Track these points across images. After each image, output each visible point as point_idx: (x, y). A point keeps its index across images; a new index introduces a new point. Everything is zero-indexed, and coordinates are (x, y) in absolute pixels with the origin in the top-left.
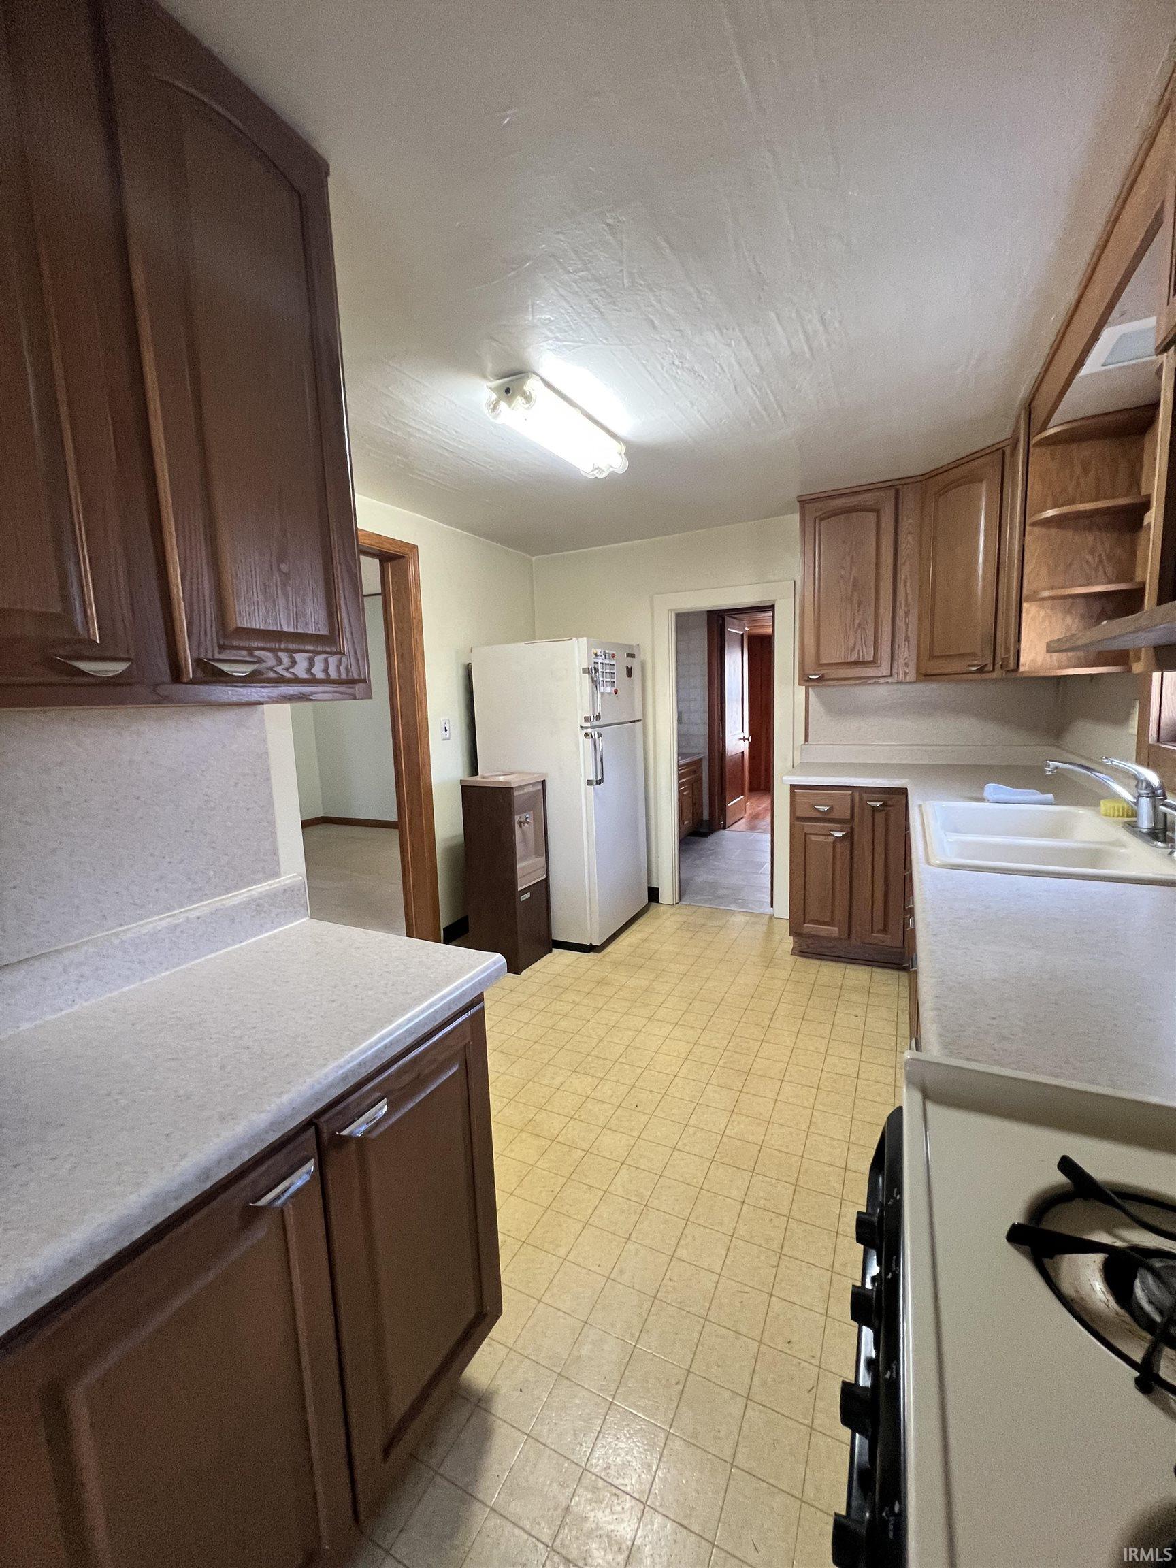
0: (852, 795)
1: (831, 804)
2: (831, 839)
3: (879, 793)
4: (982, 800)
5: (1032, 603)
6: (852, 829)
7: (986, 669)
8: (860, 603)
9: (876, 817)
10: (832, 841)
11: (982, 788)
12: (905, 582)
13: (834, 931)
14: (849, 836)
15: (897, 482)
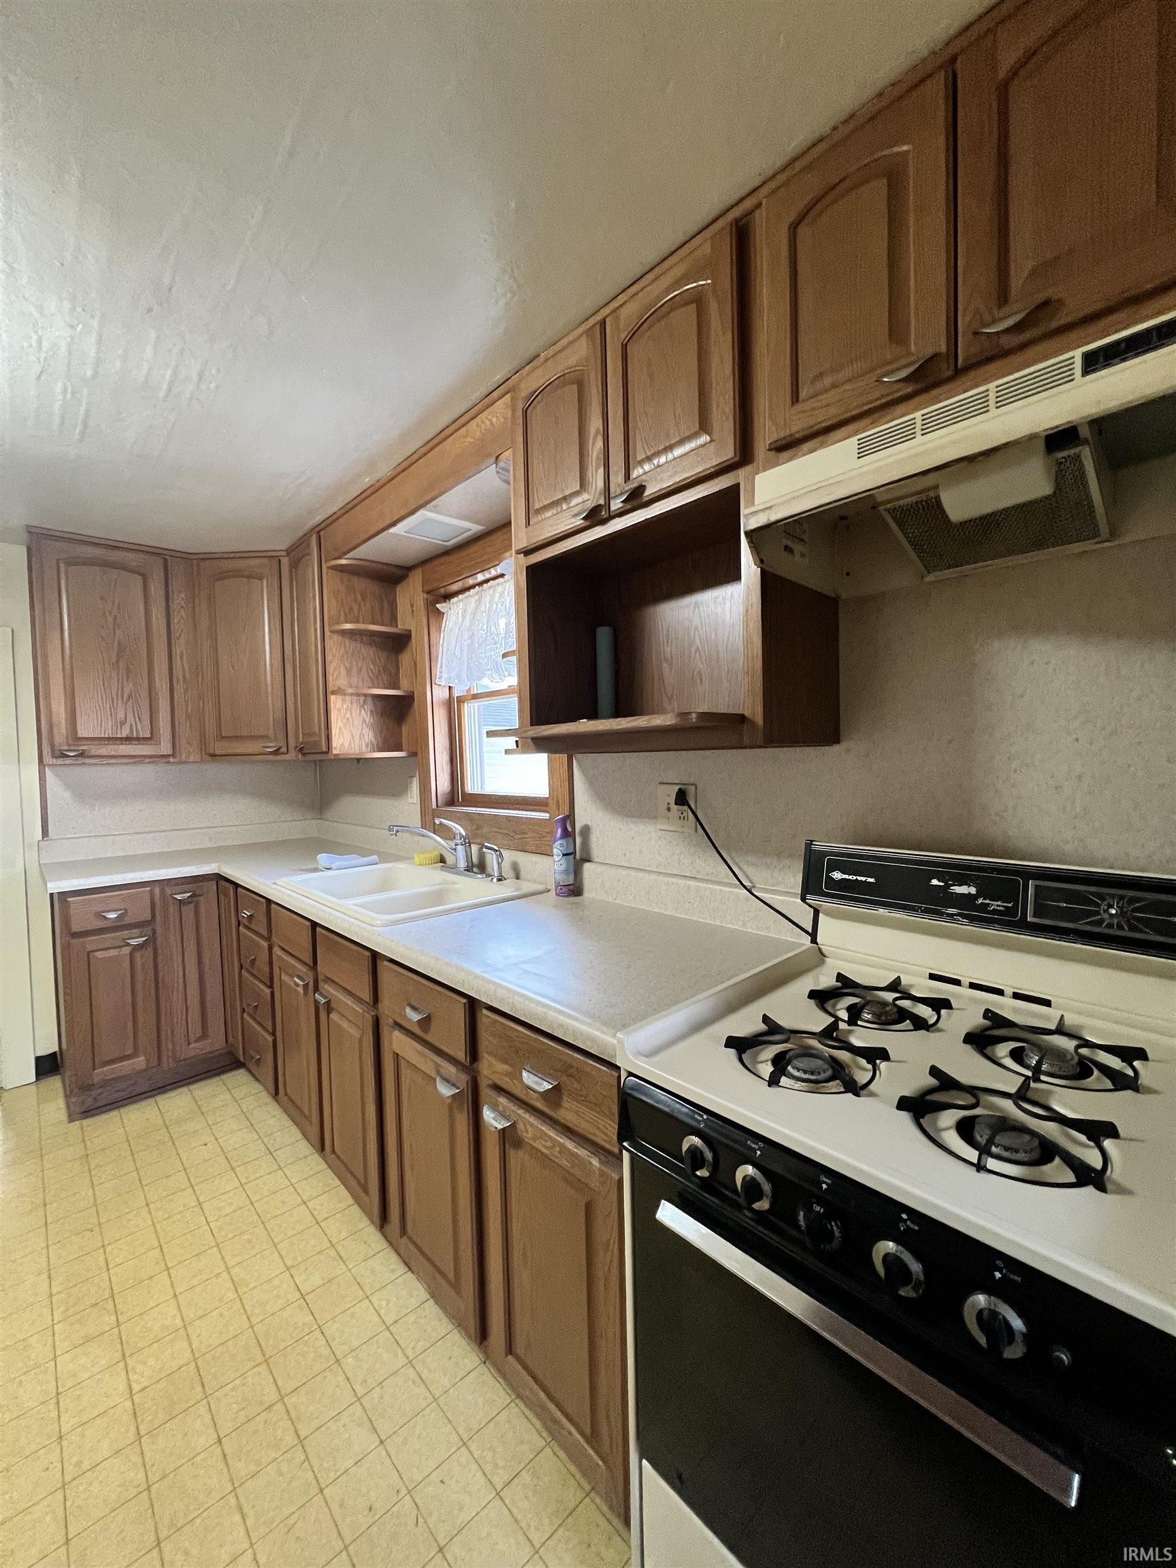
0: (151, 892)
1: (123, 907)
2: (126, 950)
3: (183, 884)
4: (316, 870)
5: (338, 696)
6: (154, 931)
7: (282, 750)
8: (128, 671)
9: (182, 909)
10: (128, 952)
11: (314, 858)
12: (182, 658)
13: (140, 1062)
14: (152, 941)
15: (166, 552)
